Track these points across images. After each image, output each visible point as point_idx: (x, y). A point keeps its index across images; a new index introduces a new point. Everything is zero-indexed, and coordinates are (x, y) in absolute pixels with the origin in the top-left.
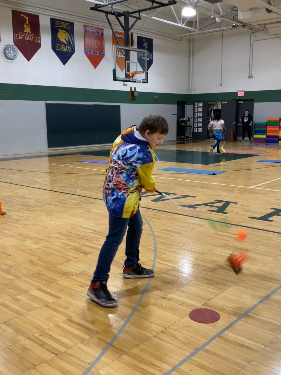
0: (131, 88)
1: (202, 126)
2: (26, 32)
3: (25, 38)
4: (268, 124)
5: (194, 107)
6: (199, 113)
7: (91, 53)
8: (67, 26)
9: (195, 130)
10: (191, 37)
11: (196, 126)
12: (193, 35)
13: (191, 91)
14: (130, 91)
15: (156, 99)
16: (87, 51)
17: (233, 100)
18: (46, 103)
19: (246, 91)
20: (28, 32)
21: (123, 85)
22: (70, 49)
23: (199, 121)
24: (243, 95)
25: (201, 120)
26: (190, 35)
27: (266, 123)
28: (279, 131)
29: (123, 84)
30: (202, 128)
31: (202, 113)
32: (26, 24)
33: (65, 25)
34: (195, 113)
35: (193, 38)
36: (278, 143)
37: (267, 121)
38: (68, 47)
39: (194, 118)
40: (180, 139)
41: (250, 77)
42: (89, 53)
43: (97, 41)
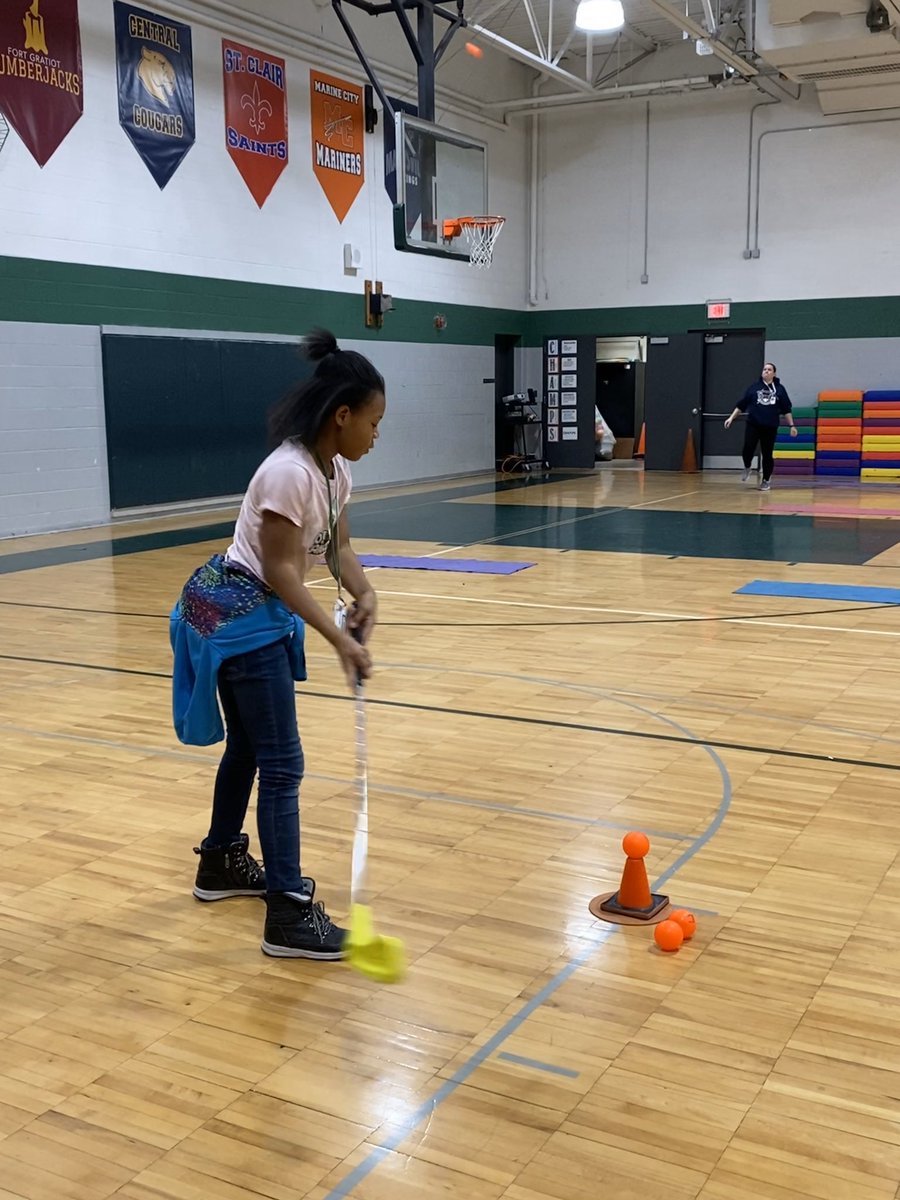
0: (368, 284)
1: (575, 420)
2: (31, 50)
3: (30, 70)
4: (820, 412)
5: (546, 356)
6: (563, 377)
7: (248, 148)
8: (169, 39)
9: (550, 435)
10: (535, 113)
11: (555, 421)
12: (539, 106)
13: (534, 301)
14: (365, 296)
15: (439, 325)
16: (233, 141)
17: (690, 332)
18: (104, 332)
19: (734, 301)
20: (37, 50)
21: (346, 273)
22: (179, 126)
23: (563, 404)
24: (726, 314)
25: (571, 399)
26: (530, 107)
27: (816, 409)
28: (862, 435)
29: (346, 269)
30: (575, 429)
31: (575, 376)
32: (31, 15)
33: (161, 34)
34: (550, 377)
35: (539, 115)
36: (859, 474)
37: (819, 402)
38: (172, 118)
39: (546, 392)
40: (508, 468)
41: (751, 255)
42: (241, 146)
43: (264, 105)
